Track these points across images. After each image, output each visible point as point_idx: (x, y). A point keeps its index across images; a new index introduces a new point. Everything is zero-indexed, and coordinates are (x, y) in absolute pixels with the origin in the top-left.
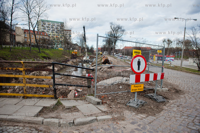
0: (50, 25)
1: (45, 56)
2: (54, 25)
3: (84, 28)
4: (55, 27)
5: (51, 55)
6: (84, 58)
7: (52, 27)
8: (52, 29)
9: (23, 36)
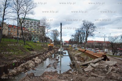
0: (29, 22)
1: (29, 48)
2: (32, 22)
3: (61, 24)
4: (33, 24)
5: (34, 47)
6: (59, 50)
7: (31, 24)
8: (30, 25)
9: (8, 30)
